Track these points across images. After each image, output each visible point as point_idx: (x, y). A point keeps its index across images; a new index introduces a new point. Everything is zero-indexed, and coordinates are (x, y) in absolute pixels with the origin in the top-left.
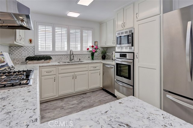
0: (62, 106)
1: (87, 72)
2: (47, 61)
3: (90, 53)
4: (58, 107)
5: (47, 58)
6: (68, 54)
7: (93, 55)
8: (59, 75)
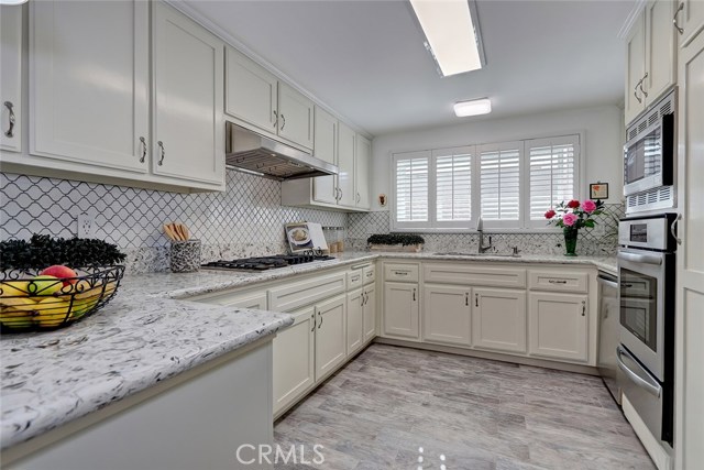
0: (418, 368)
1: (524, 292)
2: (413, 246)
3: (560, 230)
4: (408, 366)
5: (412, 240)
6: (472, 231)
7: (571, 235)
8: (426, 285)
